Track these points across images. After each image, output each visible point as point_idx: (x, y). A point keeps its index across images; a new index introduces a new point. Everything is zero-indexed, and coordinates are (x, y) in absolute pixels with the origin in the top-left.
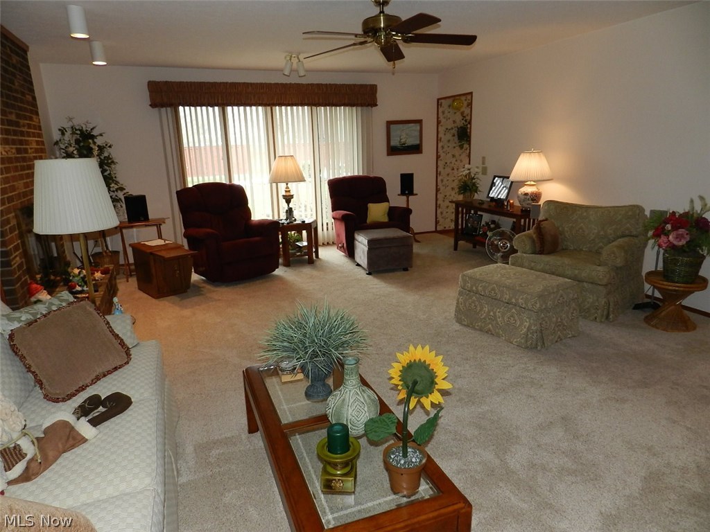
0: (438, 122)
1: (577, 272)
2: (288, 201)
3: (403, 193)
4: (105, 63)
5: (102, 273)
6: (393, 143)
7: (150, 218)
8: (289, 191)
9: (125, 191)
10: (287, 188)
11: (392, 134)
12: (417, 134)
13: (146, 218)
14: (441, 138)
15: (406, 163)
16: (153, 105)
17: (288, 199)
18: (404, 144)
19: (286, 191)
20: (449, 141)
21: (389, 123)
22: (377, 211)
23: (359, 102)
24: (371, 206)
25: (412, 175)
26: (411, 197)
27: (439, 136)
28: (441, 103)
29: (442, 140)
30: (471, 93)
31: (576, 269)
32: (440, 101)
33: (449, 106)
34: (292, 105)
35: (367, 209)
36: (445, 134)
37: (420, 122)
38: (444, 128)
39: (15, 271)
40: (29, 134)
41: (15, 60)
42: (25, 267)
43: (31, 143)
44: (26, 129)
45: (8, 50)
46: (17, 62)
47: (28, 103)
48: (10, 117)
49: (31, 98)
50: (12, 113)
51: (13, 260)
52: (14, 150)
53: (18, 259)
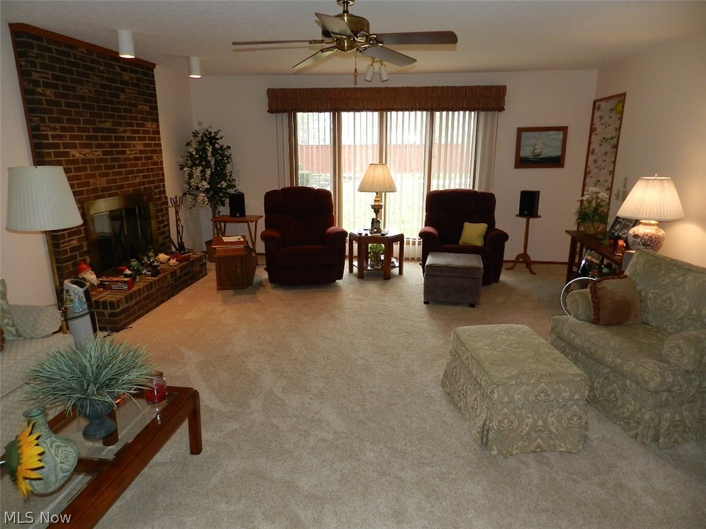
0: (592, 130)
1: (618, 361)
2: (377, 211)
3: (521, 214)
4: (199, 77)
5: (177, 261)
6: (523, 154)
7: (246, 214)
8: (380, 201)
9: (235, 189)
10: (377, 197)
11: (523, 143)
12: (559, 144)
13: (243, 214)
14: (594, 150)
15: (533, 179)
16: (270, 111)
17: (377, 209)
18: (539, 155)
19: (375, 201)
20: (606, 154)
21: (520, 131)
22: (473, 232)
23: (481, 106)
24: (467, 225)
25: (538, 193)
26: (532, 220)
27: (592, 147)
28: (600, 106)
29: (596, 152)
30: (624, 94)
31: (619, 357)
32: (597, 104)
33: (612, 110)
34: (402, 110)
35: (461, 228)
36: (600, 145)
37: (564, 130)
38: (600, 138)
39: (65, 252)
40: (133, 139)
41: (127, 77)
42: (85, 249)
43: (134, 146)
44: (128, 134)
45: (118, 70)
46: (131, 78)
47: (141, 112)
48: (101, 125)
49: (147, 108)
50: (105, 122)
51: (63, 243)
52: (99, 152)
53: (75, 243)
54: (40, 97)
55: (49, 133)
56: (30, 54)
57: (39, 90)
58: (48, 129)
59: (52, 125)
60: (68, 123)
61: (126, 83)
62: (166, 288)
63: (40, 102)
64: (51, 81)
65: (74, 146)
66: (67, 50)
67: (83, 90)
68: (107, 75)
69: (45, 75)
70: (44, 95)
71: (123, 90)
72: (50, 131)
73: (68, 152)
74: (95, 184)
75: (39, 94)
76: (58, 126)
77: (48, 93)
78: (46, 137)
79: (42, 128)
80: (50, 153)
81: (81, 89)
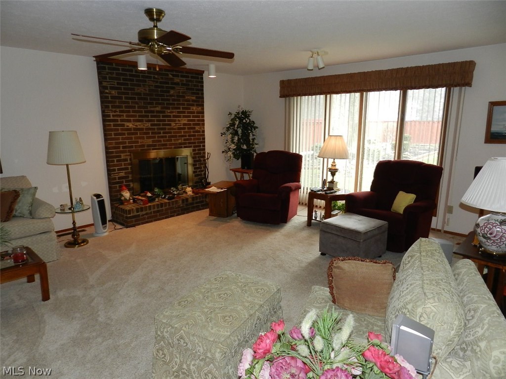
2: (333, 174)
4: (215, 76)
6: (495, 129)
8: (335, 165)
10: (334, 162)
11: (495, 117)
13: (249, 167)
16: (281, 96)
17: (333, 172)
19: (332, 165)
21: (493, 104)
24: (400, 193)
39: (115, 179)
40: (179, 117)
41: (178, 80)
42: (130, 179)
43: (179, 121)
44: (174, 114)
45: (171, 76)
46: (182, 81)
47: (188, 100)
48: (152, 109)
49: (194, 98)
50: (156, 107)
51: (113, 174)
52: (148, 125)
53: (122, 174)
54: (107, 95)
55: (111, 114)
56: (102, 73)
57: (107, 91)
58: (111, 112)
59: (114, 109)
60: (125, 108)
61: (177, 84)
62: (176, 208)
63: (107, 97)
64: (116, 86)
65: (129, 121)
66: (130, 68)
67: (141, 90)
68: (160, 80)
69: (113, 83)
70: (110, 93)
71: (173, 88)
72: (112, 112)
73: (124, 124)
74: (143, 142)
75: (107, 93)
76: (118, 110)
77: (113, 92)
78: (109, 116)
79: (106, 111)
80: (111, 124)
81: (138, 89)
